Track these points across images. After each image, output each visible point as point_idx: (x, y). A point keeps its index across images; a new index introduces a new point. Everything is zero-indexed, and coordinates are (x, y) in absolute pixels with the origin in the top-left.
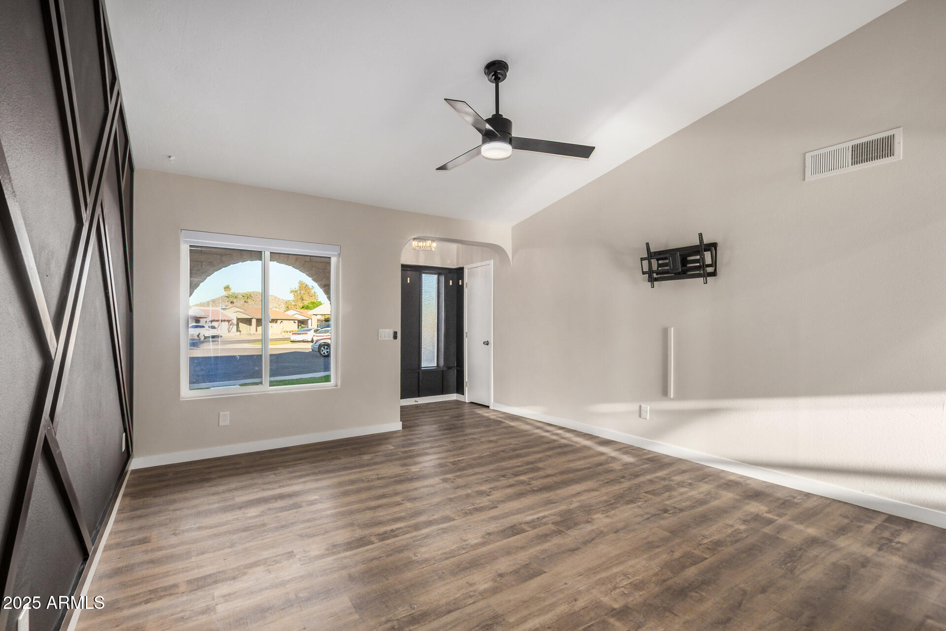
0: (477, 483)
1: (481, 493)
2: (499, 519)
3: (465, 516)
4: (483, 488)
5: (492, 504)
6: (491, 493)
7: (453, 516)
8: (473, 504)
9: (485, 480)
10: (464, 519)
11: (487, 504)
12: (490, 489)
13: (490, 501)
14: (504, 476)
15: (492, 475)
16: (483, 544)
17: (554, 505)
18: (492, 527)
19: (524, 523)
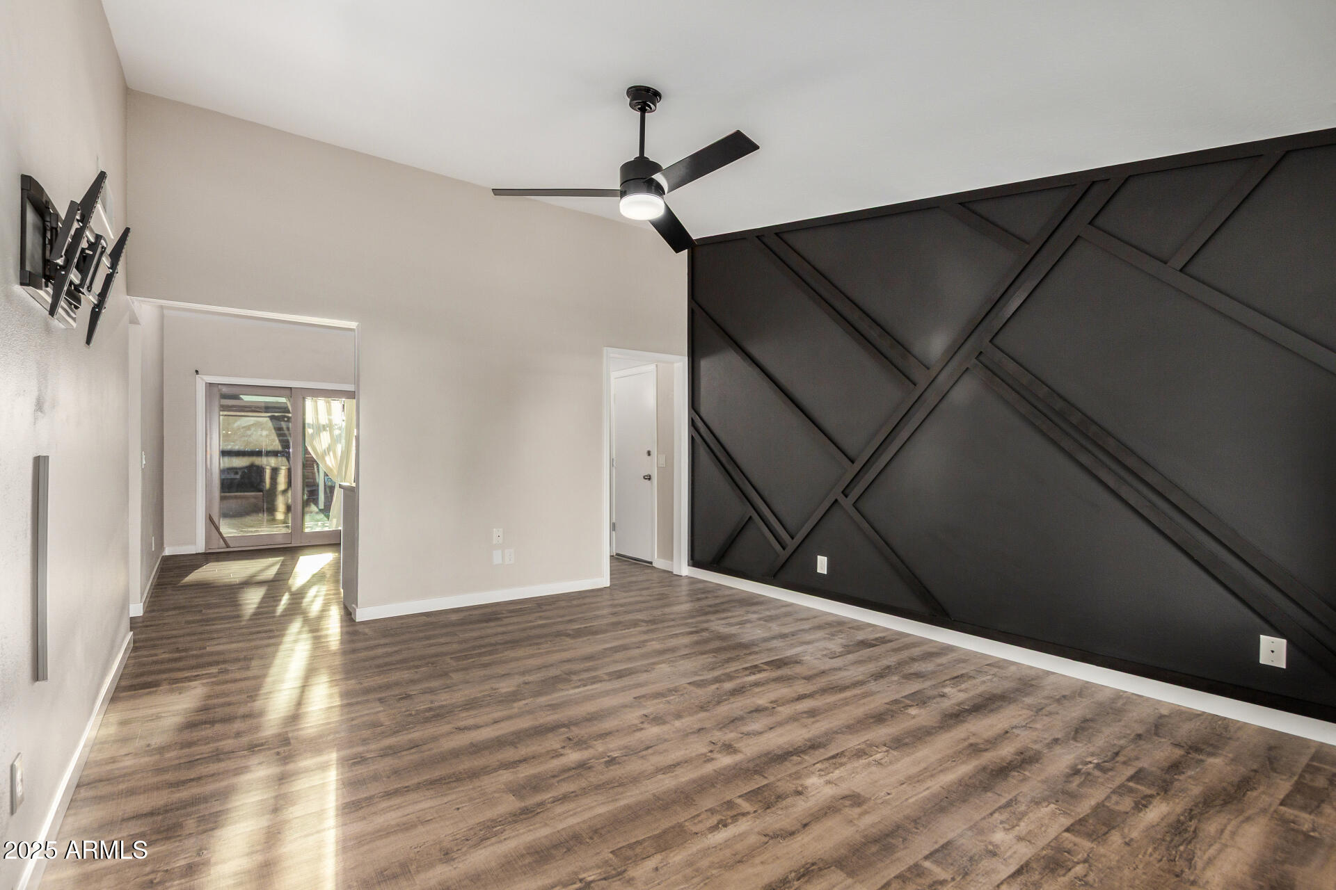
0: (666, 740)
1: (658, 720)
2: (634, 685)
3: (676, 687)
4: (653, 731)
5: (640, 702)
6: (641, 720)
7: (691, 688)
8: (668, 702)
9: (650, 751)
10: (677, 684)
11: (649, 703)
12: (642, 729)
13: (645, 706)
14: (612, 761)
15: (634, 766)
16: (654, 664)
17: (550, 703)
18: (643, 677)
19: (604, 681)
